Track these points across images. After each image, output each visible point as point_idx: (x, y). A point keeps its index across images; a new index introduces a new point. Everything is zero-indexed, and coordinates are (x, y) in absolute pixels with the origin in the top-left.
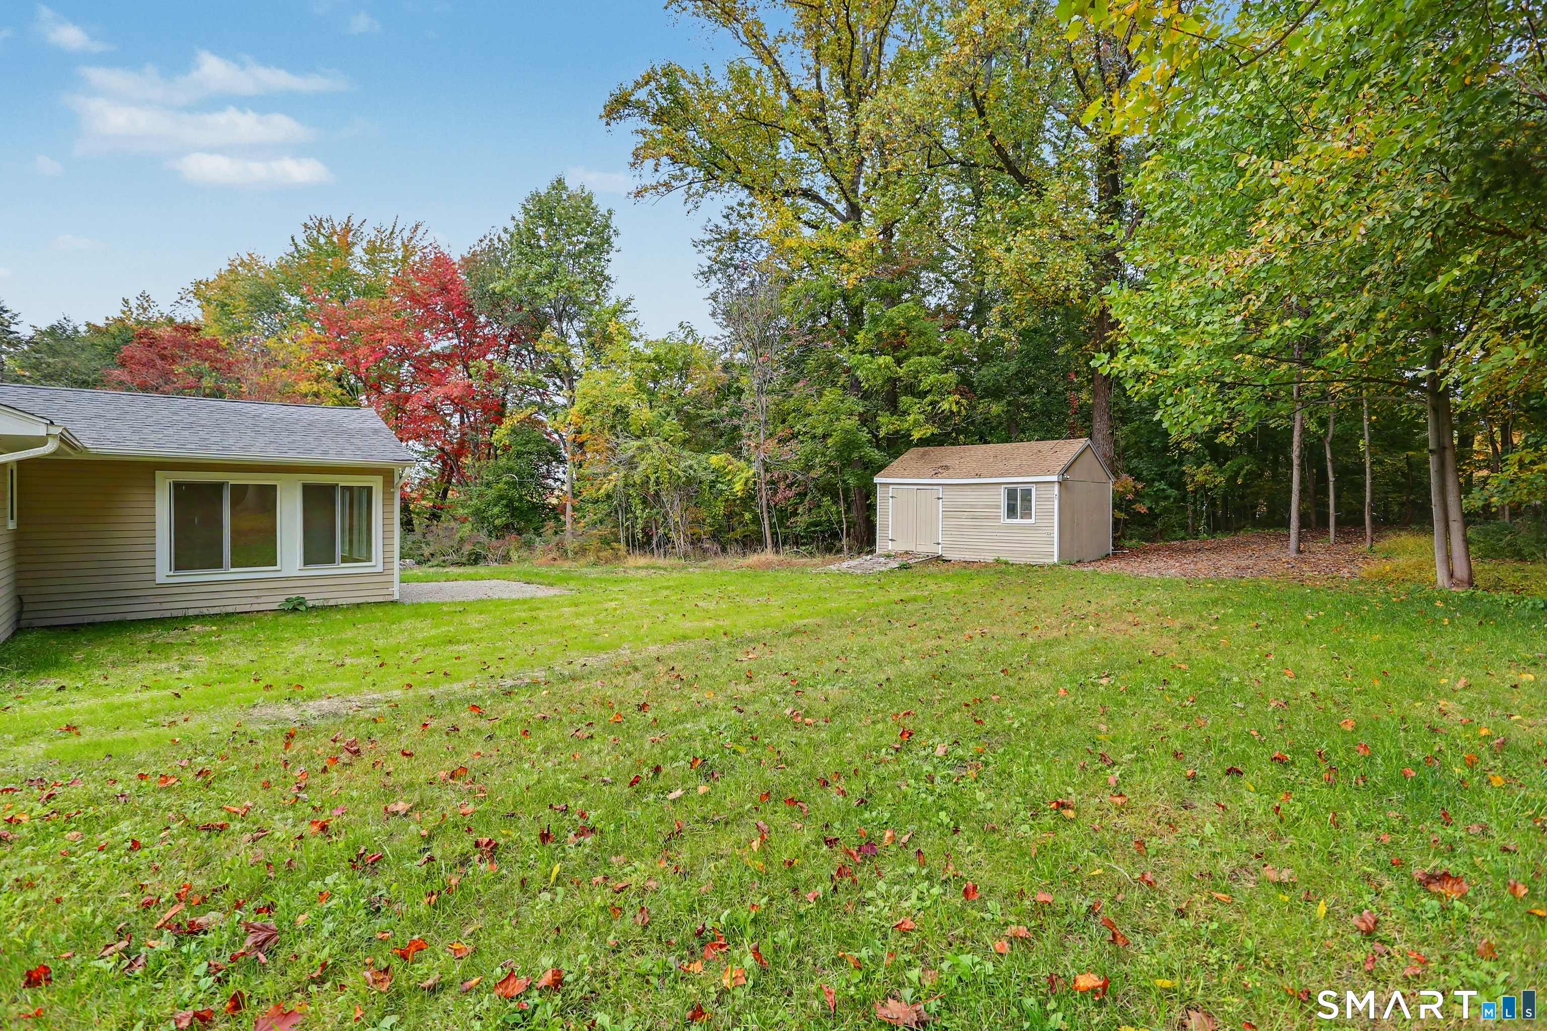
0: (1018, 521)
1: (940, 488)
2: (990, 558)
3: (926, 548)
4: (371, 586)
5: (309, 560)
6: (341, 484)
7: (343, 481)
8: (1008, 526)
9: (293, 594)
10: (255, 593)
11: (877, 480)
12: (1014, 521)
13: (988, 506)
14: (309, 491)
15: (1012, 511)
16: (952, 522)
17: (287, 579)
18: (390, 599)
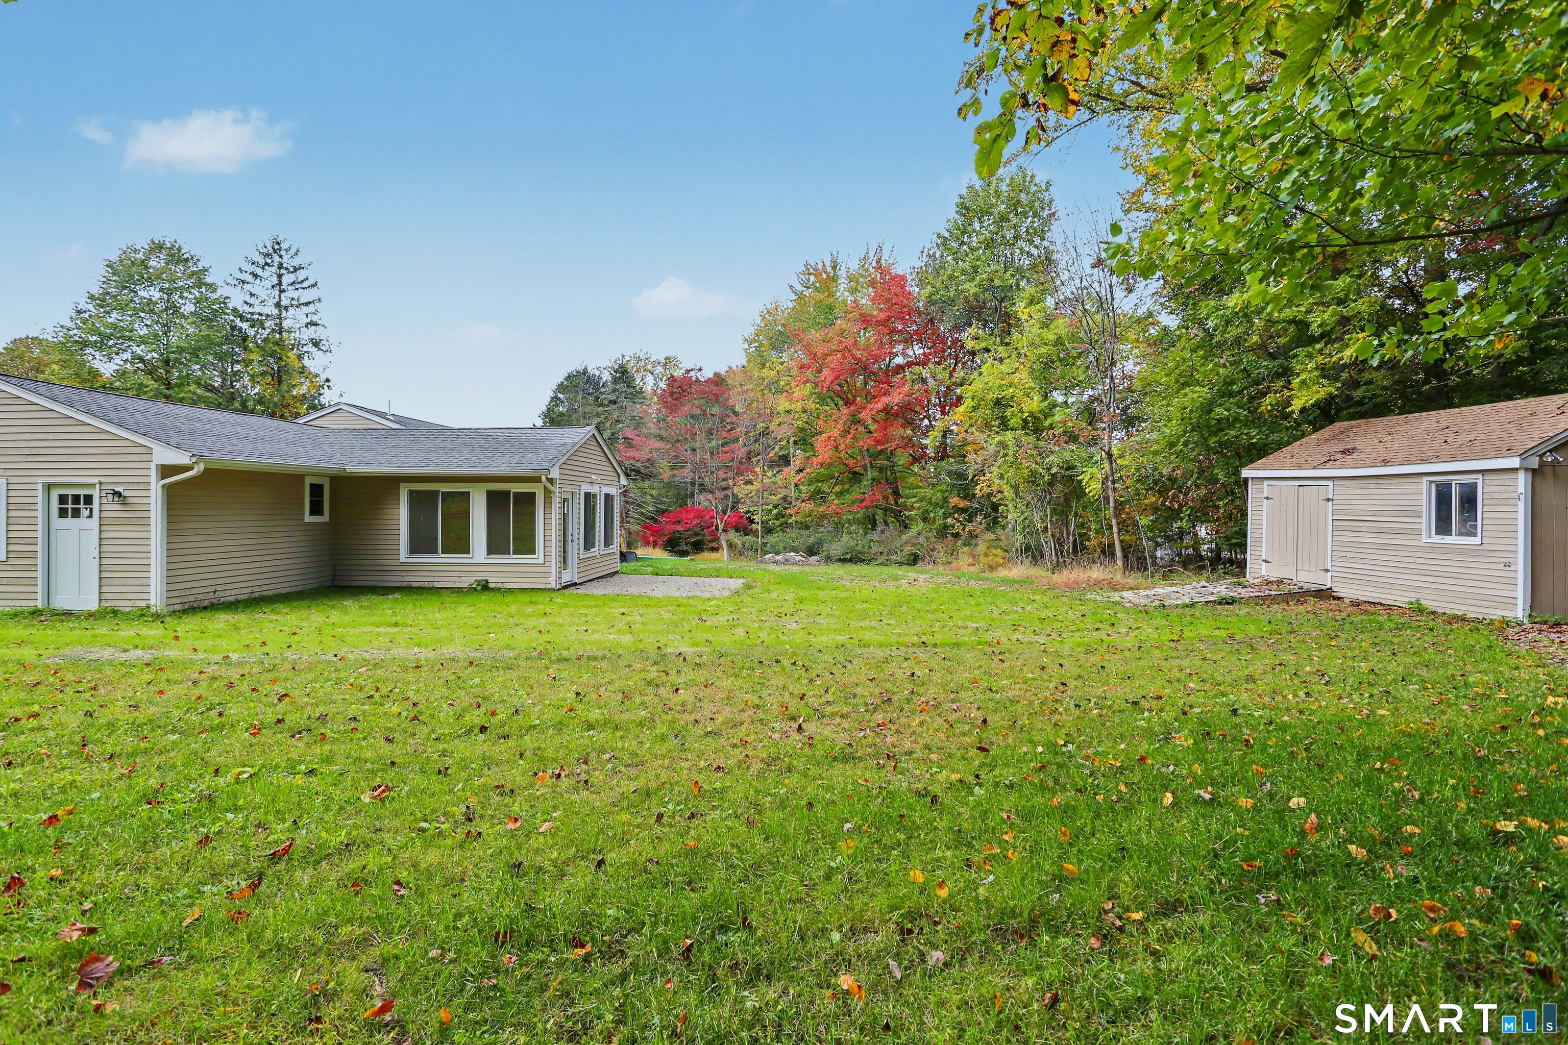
0: (1453, 539)
1: (1330, 483)
2: (1402, 599)
3: (1309, 578)
4: (536, 575)
5: (491, 551)
6: (513, 490)
7: (515, 488)
8: (1433, 547)
9: (481, 576)
10: (457, 574)
11: (1245, 473)
12: (1447, 539)
13: (1403, 513)
14: (491, 495)
15: (1443, 525)
16: (1349, 537)
17: (477, 564)
18: (548, 586)
